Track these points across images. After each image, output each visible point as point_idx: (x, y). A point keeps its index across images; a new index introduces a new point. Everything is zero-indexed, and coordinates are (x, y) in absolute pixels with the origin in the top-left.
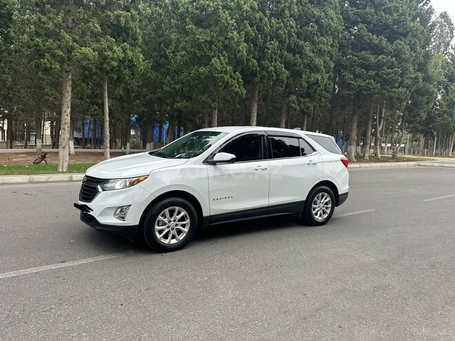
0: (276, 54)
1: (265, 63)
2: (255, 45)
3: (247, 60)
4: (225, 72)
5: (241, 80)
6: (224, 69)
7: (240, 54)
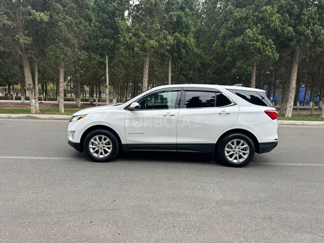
0: (313, 19)
1: (301, 28)
2: (290, 14)
3: (282, 28)
4: (257, 40)
5: (273, 46)
6: (255, 38)
7: (273, 24)
